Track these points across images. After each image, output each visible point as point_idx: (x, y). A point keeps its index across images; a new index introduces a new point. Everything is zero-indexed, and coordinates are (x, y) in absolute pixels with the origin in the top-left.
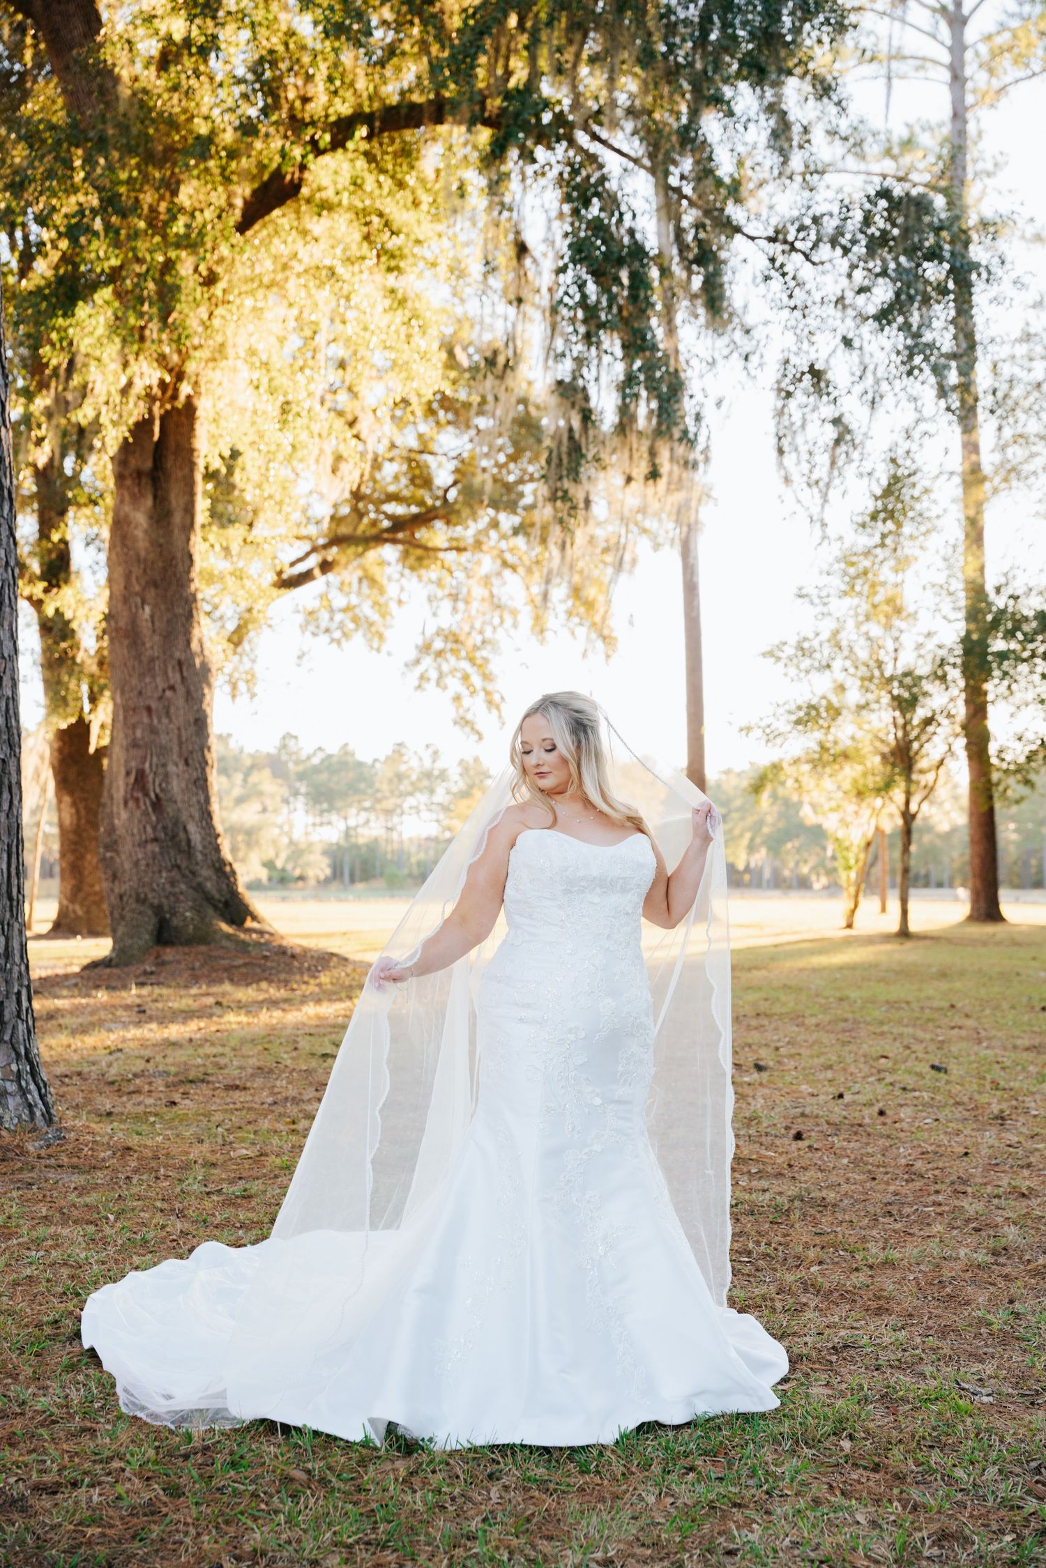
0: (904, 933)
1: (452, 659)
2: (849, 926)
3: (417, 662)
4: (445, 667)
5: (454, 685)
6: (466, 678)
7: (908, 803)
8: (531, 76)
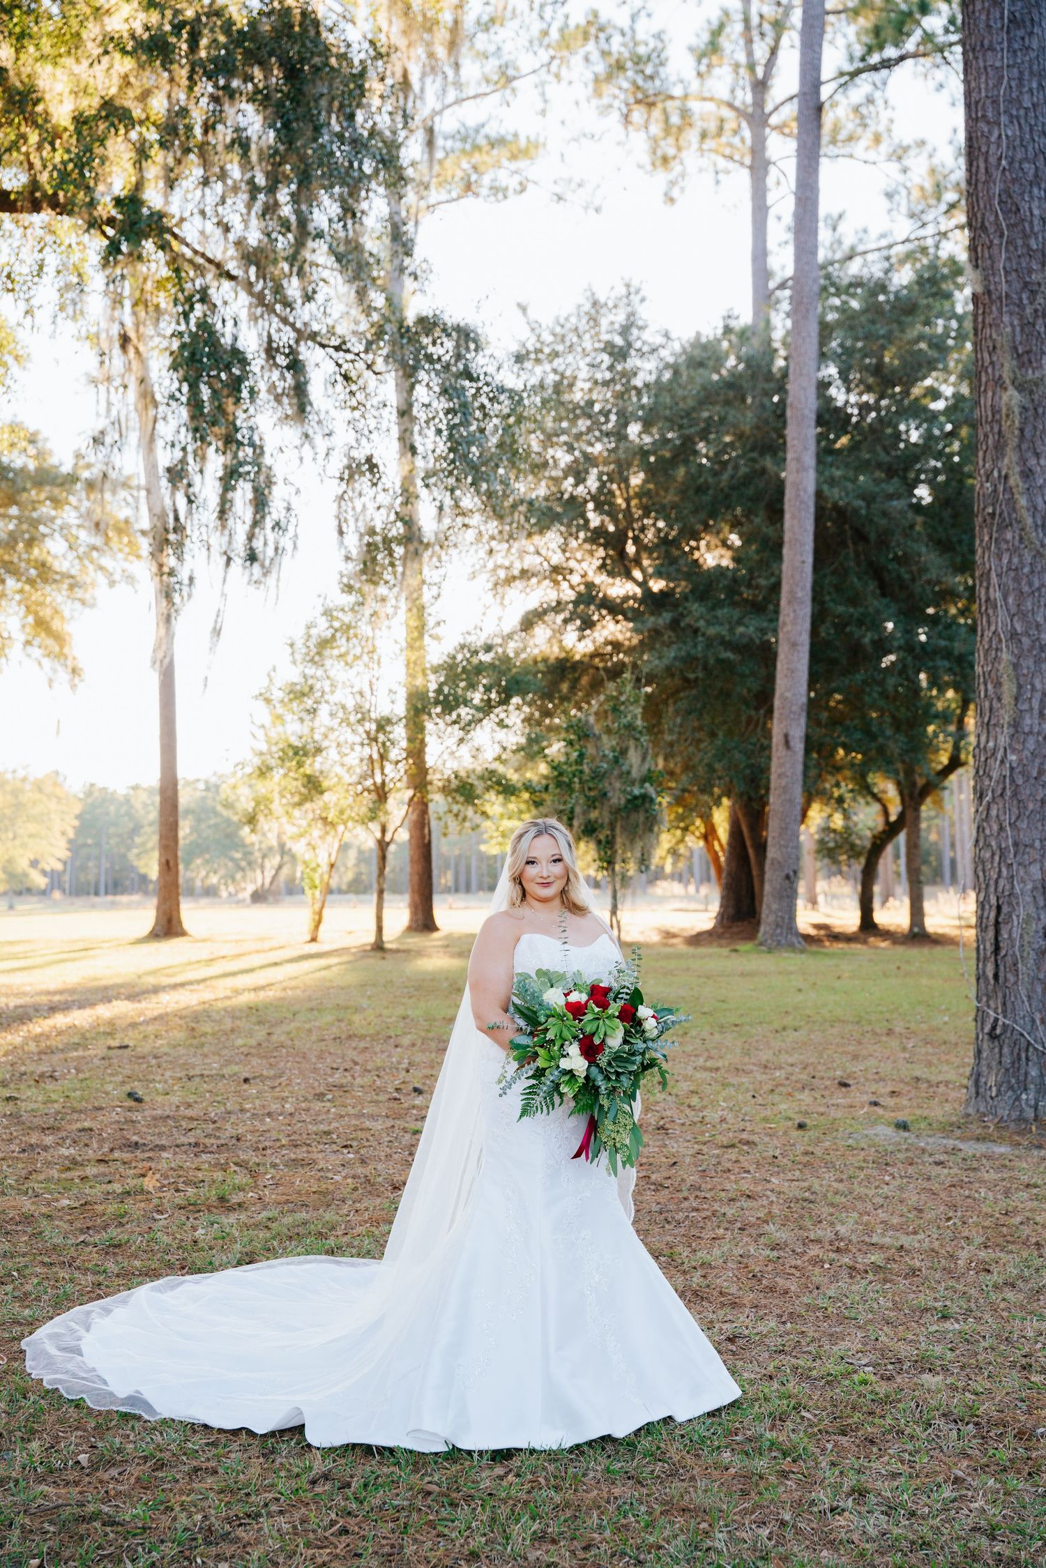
0: (379, 947)
2: (314, 940)
7: (384, 831)
8: (139, 186)
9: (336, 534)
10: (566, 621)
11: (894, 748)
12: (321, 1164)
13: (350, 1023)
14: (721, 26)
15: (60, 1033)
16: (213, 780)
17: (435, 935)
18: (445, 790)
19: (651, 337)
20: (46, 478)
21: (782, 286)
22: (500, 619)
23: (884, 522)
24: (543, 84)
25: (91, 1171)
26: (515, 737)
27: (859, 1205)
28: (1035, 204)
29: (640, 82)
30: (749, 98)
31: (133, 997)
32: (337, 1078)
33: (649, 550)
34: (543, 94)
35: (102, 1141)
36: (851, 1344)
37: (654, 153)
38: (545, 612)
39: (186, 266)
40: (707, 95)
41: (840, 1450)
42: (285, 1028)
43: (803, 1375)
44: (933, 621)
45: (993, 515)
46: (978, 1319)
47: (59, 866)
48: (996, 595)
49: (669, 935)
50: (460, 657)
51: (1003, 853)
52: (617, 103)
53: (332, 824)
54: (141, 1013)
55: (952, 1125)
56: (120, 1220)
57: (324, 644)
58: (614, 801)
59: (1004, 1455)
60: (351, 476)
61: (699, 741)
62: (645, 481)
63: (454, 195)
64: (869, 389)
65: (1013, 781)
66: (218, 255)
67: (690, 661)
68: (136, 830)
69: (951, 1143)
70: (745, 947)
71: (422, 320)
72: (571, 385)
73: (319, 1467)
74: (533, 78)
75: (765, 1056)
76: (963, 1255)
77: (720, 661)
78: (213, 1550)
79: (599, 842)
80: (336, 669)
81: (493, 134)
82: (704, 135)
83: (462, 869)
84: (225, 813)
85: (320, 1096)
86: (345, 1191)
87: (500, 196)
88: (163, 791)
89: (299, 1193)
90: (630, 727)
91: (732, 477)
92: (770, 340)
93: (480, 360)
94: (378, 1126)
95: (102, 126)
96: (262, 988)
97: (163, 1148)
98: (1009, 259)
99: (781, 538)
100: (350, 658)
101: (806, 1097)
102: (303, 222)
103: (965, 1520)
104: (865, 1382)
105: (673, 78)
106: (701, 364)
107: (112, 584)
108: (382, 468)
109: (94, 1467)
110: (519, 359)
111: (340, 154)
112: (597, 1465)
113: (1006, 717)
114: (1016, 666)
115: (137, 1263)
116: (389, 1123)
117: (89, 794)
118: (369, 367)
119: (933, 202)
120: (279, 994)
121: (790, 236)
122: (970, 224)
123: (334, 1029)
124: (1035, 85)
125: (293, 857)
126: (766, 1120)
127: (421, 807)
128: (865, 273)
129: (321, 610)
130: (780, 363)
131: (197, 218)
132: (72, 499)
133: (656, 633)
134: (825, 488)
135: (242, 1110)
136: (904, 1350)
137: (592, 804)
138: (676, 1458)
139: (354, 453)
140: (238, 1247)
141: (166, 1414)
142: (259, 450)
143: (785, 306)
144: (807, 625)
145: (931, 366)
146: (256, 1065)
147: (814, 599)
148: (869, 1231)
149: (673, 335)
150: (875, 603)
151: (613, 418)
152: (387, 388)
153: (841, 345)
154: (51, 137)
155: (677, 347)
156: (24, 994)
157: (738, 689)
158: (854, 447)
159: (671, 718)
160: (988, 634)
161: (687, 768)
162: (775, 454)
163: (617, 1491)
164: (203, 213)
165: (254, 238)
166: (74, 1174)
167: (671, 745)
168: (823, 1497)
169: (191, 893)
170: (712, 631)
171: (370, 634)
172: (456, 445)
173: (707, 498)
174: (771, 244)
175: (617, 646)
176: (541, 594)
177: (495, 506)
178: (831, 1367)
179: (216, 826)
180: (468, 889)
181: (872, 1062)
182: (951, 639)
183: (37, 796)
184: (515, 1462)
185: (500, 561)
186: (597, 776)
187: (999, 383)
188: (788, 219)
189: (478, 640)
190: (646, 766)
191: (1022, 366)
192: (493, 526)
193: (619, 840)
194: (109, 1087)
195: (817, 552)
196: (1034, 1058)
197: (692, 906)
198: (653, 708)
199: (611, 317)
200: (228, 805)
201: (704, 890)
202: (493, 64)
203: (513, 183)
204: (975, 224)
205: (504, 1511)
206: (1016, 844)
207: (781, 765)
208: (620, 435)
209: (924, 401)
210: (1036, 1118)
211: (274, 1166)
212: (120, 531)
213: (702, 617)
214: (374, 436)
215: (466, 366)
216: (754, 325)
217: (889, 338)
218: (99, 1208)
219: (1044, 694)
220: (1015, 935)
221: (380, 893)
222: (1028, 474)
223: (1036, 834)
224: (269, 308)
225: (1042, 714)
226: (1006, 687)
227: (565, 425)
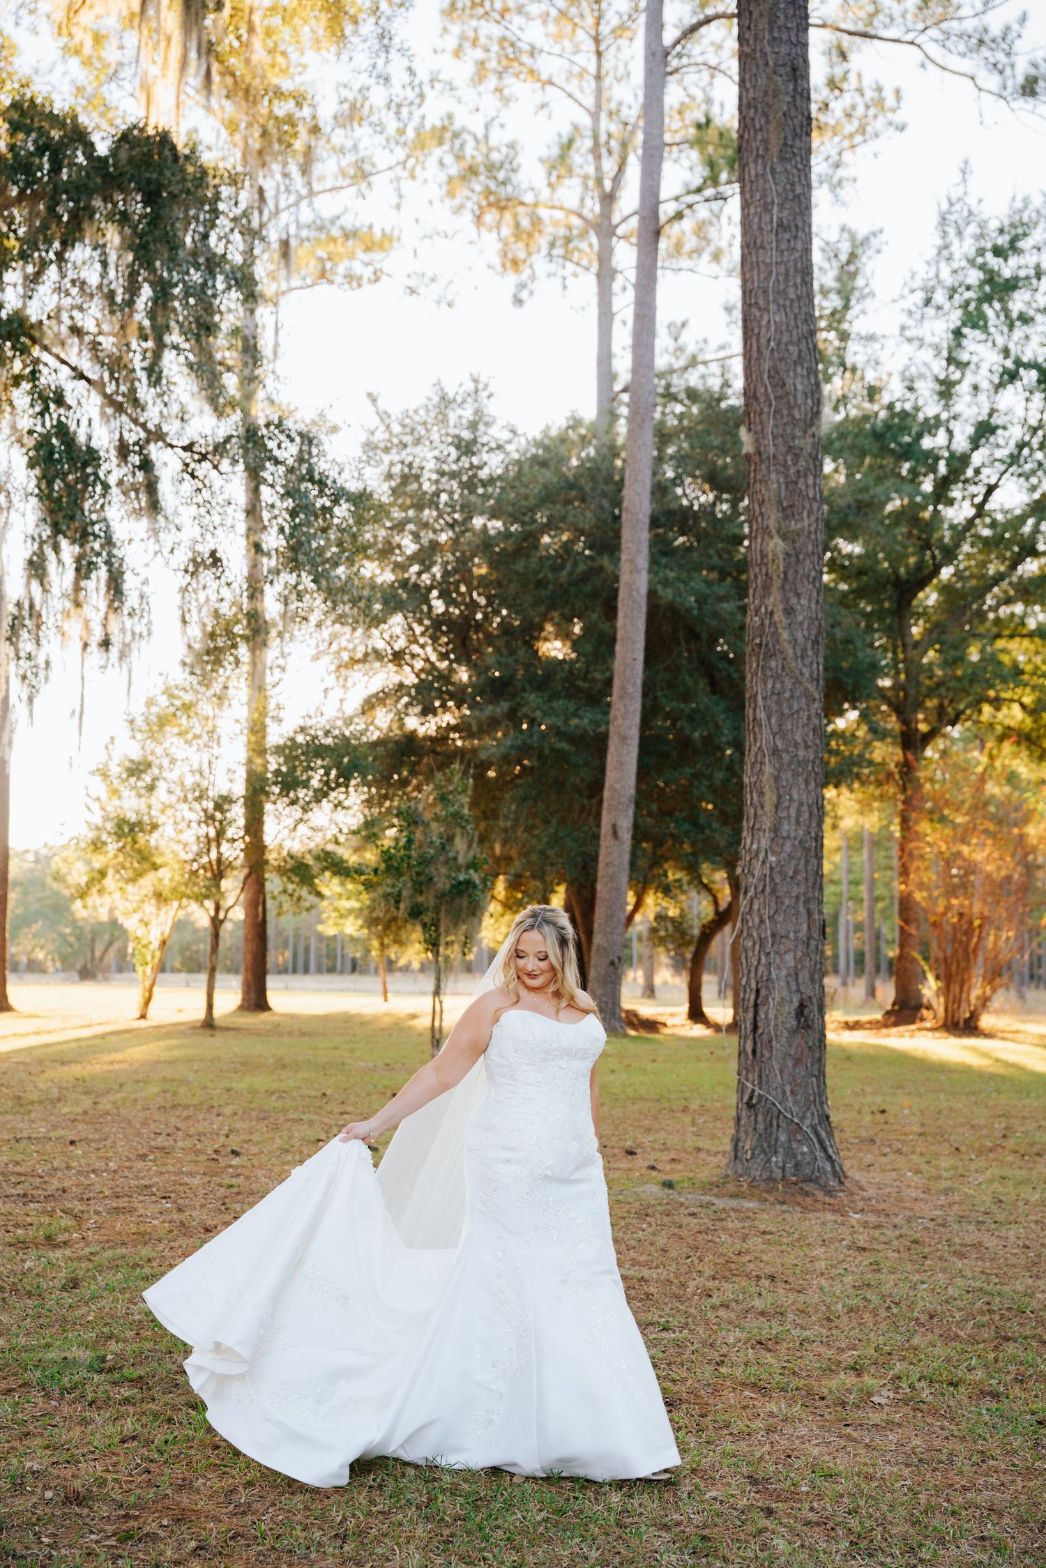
0: (208, 1023)
2: (143, 1017)
7: (217, 909)
9: (179, 624)
10: (408, 705)
12: (141, 1211)
13: (175, 1094)
14: (571, 142)
16: (44, 851)
17: (264, 1016)
18: (281, 871)
19: (497, 433)
21: (623, 390)
22: (341, 701)
23: (714, 623)
24: (398, 179)
26: (353, 819)
28: (799, 380)
29: (492, 185)
30: (597, 209)
32: (160, 1141)
34: (398, 190)
37: (505, 255)
38: (387, 696)
40: (556, 203)
42: (111, 1098)
45: (760, 645)
48: (762, 715)
50: (300, 739)
51: (762, 942)
52: (469, 205)
53: (166, 900)
55: (711, 1184)
57: (163, 722)
58: (440, 886)
60: (196, 569)
61: (534, 827)
62: (489, 572)
63: (309, 281)
65: (772, 879)
67: (526, 748)
69: (708, 1198)
72: (417, 477)
74: (390, 174)
77: (556, 752)
79: (424, 925)
80: (176, 747)
81: (349, 226)
82: (553, 242)
83: (301, 950)
84: (55, 885)
85: (143, 1157)
86: (162, 1233)
87: (355, 284)
89: (119, 1234)
90: (457, 815)
91: (571, 574)
92: (613, 441)
94: (196, 1181)
98: (776, 426)
99: (615, 633)
100: (189, 736)
105: (525, 186)
106: (543, 465)
108: (225, 563)
113: (767, 823)
114: (777, 779)
116: (206, 1179)
118: (215, 467)
120: (107, 1067)
121: (630, 343)
123: (160, 1100)
124: (799, 280)
125: (125, 933)
127: (256, 883)
128: (703, 386)
129: (162, 688)
130: (622, 464)
134: (659, 588)
135: (68, 1168)
137: (418, 888)
139: (199, 548)
142: (109, 542)
144: (637, 719)
146: (83, 1130)
147: (645, 695)
149: (520, 431)
151: (459, 509)
152: (233, 488)
153: (679, 451)
155: (524, 443)
157: (572, 778)
158: (691, 546)
160: (755, 749)
161: (522, 854)
162: (611, 554)
167: (506, 831)
169: (15, 969)
171: (211, 714)
172: (296, 544)
173: (544, 593)
174: (616, 348)
176: (385, 677)
177: (333, 593)
179: (44, 899)
180: (306, 971)
185: (344, 644)
186: (425, 861)
187: (766, 531)
189: (321, 722)
190: (472, 854)
191: (786, 517)
193: (443, 924)
195: (648, 649)
196: (783, 1124)
199: (459, 412)
200: (58, 877)
202: (350, 158)
203: (367, 273)
204: (749, 396)
206: (773, 935)
207: (609, 854)
208: (464, 525)
210: (784, 1178)
211: (97, 1213)
213: (538, 708)
214: (219, 532)
215: (309, 470)
219: (801, 804)
220: (771, 1016)
221: (212, 972)
222: (789, 611)
223: (791, 927)
224: (120, 408)
225: (798, 822)
226: (767, 797)
227: (411, 513)
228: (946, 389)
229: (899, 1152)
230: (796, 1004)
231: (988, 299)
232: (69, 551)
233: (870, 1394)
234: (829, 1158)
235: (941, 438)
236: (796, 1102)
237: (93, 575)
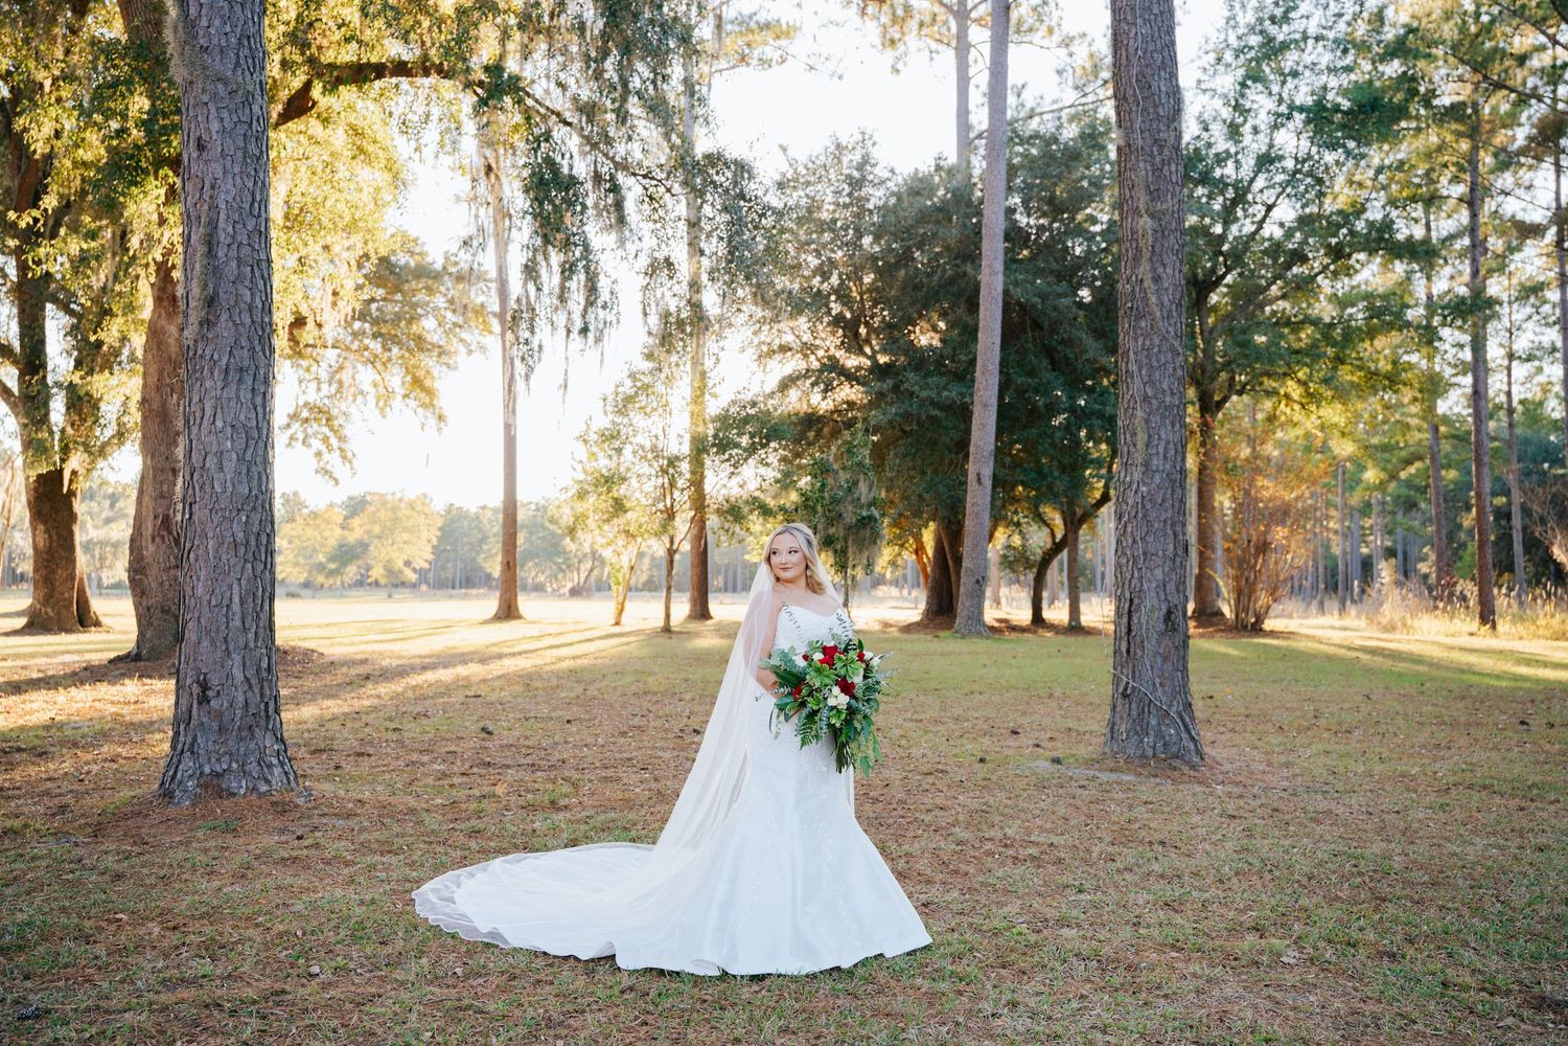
0: (667, 629)
1: (315, 425)
2: (617, 623)
3: (288, 426)
4: (310, 431)
5: (316, 444)
6: (326, 440)
7: (672, 542)
8: (502, 57)
9: (641, 315)
10: (813, 385)
11: (1060, 486)
12: (625, 781)
13: (645, 683)
15: (430, 685)
16: (542, 502)
17: (709, 622)
18: (719, 512)
19: (881, 172)
20: (423, 272)
21: (980, 136)
22: (763, 382)
23: (1054, 315)
25: (457, 780)
26: (771, 474)
27: (1022, 815)
28: (1162, 83)
31: (483, 660)
32: (636, 721)
33: (877, 331)
35: (463, 761)
36: (1012, 908)
37: (884, 36)
38: (798, 378)
39: (534, 114)
41: (1001, 978)
42: (597, 685)
43: (977, 930)
44: (1091, 390)
45: (1131, 309)
46: (1104, 893)
47: (427, 566)
48: (1133, 368)
49: (887, 625)
50: (732, 410)
51: (1135, 560)
53: (634, 536)
54: (489, 673)
55: (1093, 760)
56: (479, 814)
57: (629, 399)
58: (848, 520)
59: (1116, 981)
60: (654, 272)
61: (913, 477)
62: (874, 281)
63: (732, 64)
64: (1044, 215)
65: (1144, 506)
66: (558, 107)
67: (907, 416)
68: (483, 540)
69: (1091, 773)
70: (943, 634)
71: (708, 157)
72: (819, 208)
73: (626, 982)
75: (957, 711)
76: (1096, 850)
77: (930, 417)
78: (552, 1032)
79: (836, 551)
80: (638, 419)
81: (762, 21)
82: (921, 24)
83: (730, 574)
84: (551, 527)
85: (624, 734)
86: (643, 799)
87: (766, 66)
88: (505, 509)
89: (609, 800)
90: (860, 465)
91: (941, 278)
92: (971, 176)
93: (752, 186)
94: (667, 755)
95: (476, 14)
96: (579, 657)
97: (508, 767)
98: (1143, 122)
99: (977, 325)
100: (648, 410)
101: (986, 741)
102: (625, 84)
103: (1086, 1021)
104: (1020, 934)
106: (918, 193)
107: (470, 352)
108: (676, 266)
109: (467, 977)
110: (781, 186)
111: (653, 35)
112: (827, 986)
113: (1139, 458)
114: (1147, 421)
115: (492, 844)
116: (675, 753)
117: (449, 512)
118: (668, 190)
119: (1091, 78)
120: (592, 662)
121: (985, 100)
122: (1115, 96)
123: (634, 688)
125: (603, 563)
126: (956, 756)
127: (700, 522)
128: (1042, 130)
129: (627, 373)
130: (979, 194)
131: (544, 80)
132: (442, 289)
133: (881, 395)
134: (1011, 288)
135: (566, 743)
136: (1050, 913)
137: (830, 522)
138: (883, 982)
139: (656, 255)
140: (565, 835)
141: (517, 945)
142: (587, 248)
143: (982, 151)
145: (1090, 199)
146: (576, 711)
147: (1001, 372)
148: (1029, 832)
149: (897, 171)
150: (1048, 376)
151: (851, 232)
152: (679, 207)
153: (1023, 182)
154: (441, 22)
155: (900, 180)
156: (403, 657)
157: (943, 439)
158: (1033, 258)
159: (892, 460)
160: (1127, 397)
161: (903, 498)
162: (973, 262)
163: (840, 1002)
164: (548, 77)
165: (585, 95)
166: (446, 782)
167: (891, 480)
168: (987, 1007)
169: (524, 588)
170: (924, 394)
171: (664, 392)
172: (732, 250)
173: (921, 294)
174: (972, 106)
175: (851, 404)
176: (793, 364)
177: (761, 296)
178: (997, 923)
179: (544, 538)
180: (734, 590)
181: (1036, 717)
182: (1104, 404)
183: (410, 512)
184: (767, 982)
185: (763, 339)
186: (835, 501)
187: (1137, 212)
188: (984, 87)
189: (748, 396)
190: (872, 495)
191: (1153, 200)
192: (759, 313)
193: (850, 551)
194: (468, 724)
196: (1154, 711)
197: (906, 605)
198: (878, 452)
199: (850, 157)
200: (553, 521)
201: (914, 593)
203: (776, 56)
204: (1120, 97)
205: (758, 1013)
206: (1145, 553)
207: (974, 497)
208: (856, 244)
209: (1086, 225)
210: (1154, 756)
211: (590, 781)
212: (476, 312)
213: (916, 383)
214: (671, 242)
215: (742, 191)
216: (959, 165)
217: (1059, 177)
218: (464, 806)
219: (1168, 442)
220: (1143, 621)
221: (669, 588)
222: (1157, 279)
223: (1160, 546)
224: (595, 146)
225: (1165, 457)
226: (1139, 437)
227: (814, 236)
228: (1234, 131)
229: (1233, 730)
230: (1164, 610)
231: (1267, 57)
232: (556, 258)
233: (1279, 955)
234: (1192, 739)
235: (1229, 169)
236: (1164, 692)
237: (575, 278)
